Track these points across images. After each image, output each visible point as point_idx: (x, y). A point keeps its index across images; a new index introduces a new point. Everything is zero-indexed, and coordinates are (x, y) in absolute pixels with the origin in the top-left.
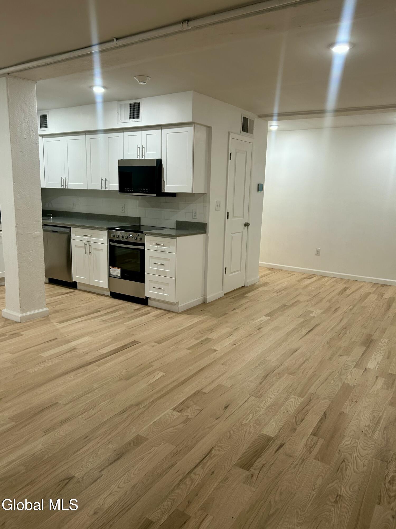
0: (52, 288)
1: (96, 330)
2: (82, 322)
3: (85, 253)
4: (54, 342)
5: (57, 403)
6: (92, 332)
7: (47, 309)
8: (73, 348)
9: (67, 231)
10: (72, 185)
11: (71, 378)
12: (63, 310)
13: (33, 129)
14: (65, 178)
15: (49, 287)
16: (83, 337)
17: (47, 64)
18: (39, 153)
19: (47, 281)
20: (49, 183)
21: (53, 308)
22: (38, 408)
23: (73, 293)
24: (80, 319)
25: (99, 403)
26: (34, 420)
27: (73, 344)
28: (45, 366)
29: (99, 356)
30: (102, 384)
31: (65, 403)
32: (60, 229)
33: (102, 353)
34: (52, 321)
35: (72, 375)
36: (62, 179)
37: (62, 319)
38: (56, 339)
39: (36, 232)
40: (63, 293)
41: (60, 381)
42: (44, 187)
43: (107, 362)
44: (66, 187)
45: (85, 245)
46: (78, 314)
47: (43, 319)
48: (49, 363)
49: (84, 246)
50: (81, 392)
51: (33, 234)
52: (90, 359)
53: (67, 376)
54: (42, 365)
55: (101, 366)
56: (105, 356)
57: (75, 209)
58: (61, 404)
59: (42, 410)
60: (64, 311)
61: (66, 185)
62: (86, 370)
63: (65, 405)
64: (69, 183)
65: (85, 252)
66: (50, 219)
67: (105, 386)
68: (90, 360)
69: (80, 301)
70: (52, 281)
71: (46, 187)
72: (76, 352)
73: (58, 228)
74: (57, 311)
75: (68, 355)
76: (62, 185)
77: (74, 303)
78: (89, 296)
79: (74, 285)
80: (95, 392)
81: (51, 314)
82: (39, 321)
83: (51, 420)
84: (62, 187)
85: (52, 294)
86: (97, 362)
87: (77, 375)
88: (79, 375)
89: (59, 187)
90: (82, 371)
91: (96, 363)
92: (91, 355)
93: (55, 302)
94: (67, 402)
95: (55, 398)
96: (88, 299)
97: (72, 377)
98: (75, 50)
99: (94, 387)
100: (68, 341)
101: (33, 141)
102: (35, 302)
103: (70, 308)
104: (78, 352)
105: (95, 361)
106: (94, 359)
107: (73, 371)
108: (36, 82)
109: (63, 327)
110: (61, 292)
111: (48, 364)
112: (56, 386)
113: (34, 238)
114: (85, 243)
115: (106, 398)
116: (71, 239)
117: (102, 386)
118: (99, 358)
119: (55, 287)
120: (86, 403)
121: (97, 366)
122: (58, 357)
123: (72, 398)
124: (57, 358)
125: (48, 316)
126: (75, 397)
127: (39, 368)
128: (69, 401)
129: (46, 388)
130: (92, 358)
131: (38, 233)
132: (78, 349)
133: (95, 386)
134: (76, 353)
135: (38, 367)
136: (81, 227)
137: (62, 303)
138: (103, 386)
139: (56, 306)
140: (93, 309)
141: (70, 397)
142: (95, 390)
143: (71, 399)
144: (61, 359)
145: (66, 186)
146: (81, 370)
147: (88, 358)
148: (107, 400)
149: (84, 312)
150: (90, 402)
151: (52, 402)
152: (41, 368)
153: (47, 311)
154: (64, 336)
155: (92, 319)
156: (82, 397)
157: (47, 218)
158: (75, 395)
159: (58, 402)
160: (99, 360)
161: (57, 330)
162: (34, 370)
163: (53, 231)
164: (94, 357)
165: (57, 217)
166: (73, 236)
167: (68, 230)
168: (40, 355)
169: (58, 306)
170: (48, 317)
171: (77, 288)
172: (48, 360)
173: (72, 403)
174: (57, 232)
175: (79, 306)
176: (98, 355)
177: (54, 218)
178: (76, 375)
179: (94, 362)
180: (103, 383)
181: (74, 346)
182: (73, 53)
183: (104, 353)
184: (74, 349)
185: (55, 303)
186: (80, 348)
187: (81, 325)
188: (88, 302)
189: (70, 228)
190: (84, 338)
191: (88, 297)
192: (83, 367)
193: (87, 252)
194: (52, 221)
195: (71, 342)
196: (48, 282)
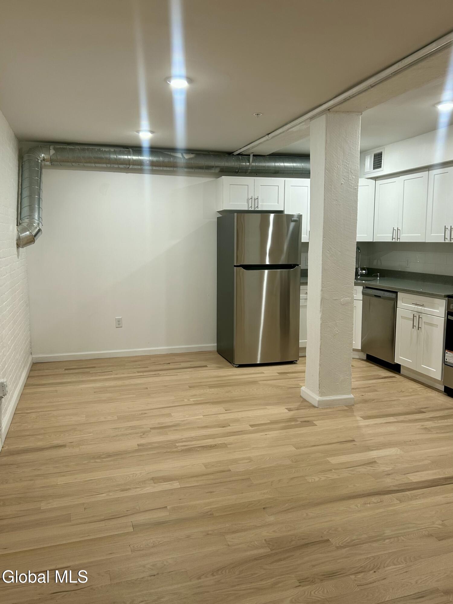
0: (368, 367)
1: (410, 441)
2: (394, 424)
3: (413, 328)
4: (349, 445)
5: (328, 540)
6: (405, 442)
7: (352, 396)
8: (371, 461)
9: (392, 297)
10: (405, 237)
11: (357, 506)
12: (373, 401)
13: (353, 171)
14: (398, 228)
15: (364, 366)
16: (390, 447)
17: (370, 87)
18: (357, 199)
19: (365, 357)
20: (378, 235)
21: (362, 395)
22: (303, 539)
23: (394, 379)
24: (391, 419)
25: (386, 565)
26: (293, 555)
27: (374, 454)
28: (330, 478)
29: (406, 483)
30: (398, 532)
31: (338, 545)
32: (384, 294)
33: (411, 480)
34: (355, 414)
35: (359, 502)
36: (394, 230)
37: (370, 413)
38: (354, 440)
39: (345, 297)
40: (380, 377)
41: (342, 506)
42: (372, 241)
43: (415, 497)
44: (397, 240)
45: (414, 316)
46: (391, 410)
47: (346, 408)
48: (335, 474)
49: (412, 318)
50: (365, 536)
51: (342, 300)
52: (391, 484)
53: (351, 501)
54: (326, 476)
55: (403, 502)
56: (413, 487)
57: (408, 267)
58: (332, 544)
59: (306, 545)
60: (375, 402)
61: (399, 237)
62: (380, 502)
63: (338, 548)
64: (402, 234)
65: (413, 326)
66: (375, 280)
67: (402, 537)
68: (391, 486)
69: (399, 392)
70: (371, 359)
71: (374, 241)
72: (374, 468)
73: (382, 292)
74: (365, 401)
75: (362, 470)
76: (394, 237)
77: (392, 393)
78: (414, 387)
79: (396, 368)
80: (384, 543)
81: (357, 404)
82: (339, 410)
83: (313, 566)
84: (393, 240)
85: (366, 376)
86: (400, 494)
87: (366, 506)
88: (368, 505)
89: (390, 240)
90: (375, 501)
91: (398, 494)
92: (394, 479)
93: (368, 387)
94: (342, 544)
95: (328, 532)
96: (411, 390)
97: (359, 505)
98: (404, 58)
99: (386, 535)
100: (369, 449)
101: (352, 186)
102: (338, 385)
103: (383, 400)
104: (377, 468)
105: (398, 490)
106: (396, 486)
107: (362, 497)
108: (362, 114)
109: (367, 426)
110: (378, 375)
111: (333, 475)
112: (335, 513)
113: (343, 305)
114: (414, 315)
115: (399, 561)
116: (397, 307)
117: (397, 537)
118: (403, 488)
119: (372, 367)
120: (366, 557)
121: (397, 499)
122: (349, 469)
123: (349, 541)
124: (347, 469)
125: (353, 405)
126: (354, 540)
127: (320, 479)
128: (345, 544)
129: (320, 512)
130: (394, 484)
131: (348, 299)
132: (378, 463)
133: (388, 532)
134: (373, 470)
135: (320, 477)
136: (410, 292)
137: (376, 391)
138: (399, 538)
139: (366, 393)
140: (414, 407)
141: (348, 538)
142: (385, 539)
143: (347, 542)
144: (353, 473)
145: (397, 238)
146: (374, 499)
147: (389, 482)
148: (400, 564)
149: (401, 409)
150: (373, 557)
151: (322, 537)
152: (323, 478)
153: (351, 398)
154: (365, 440)
155: (409, 422)
156: (363, 544)
157: (372, 278)
158: (354, 537)
159: (330, 540)
160: (404, 492)
161: (359, 427)
162: (314, 479)
163: (376, 296)
164: (397, 483)
165: (386, 278)
166: (400, 303)
167: (394, 295)
168: (327, 459)
169: (369, 394)
170: (353, 407)
171: (400, 372)
172: (335, 469)
173: (347, 549)
174: (379, 297)
175: (397, 398)
176: (403, 483)
177: (381, 278)
178: (365, 504)
179: (394, 491)
180: (400, 532)
181: (373, 457)
182: (402, 62)
183: (414, 481)
184: (372, 463)
185: (366, 389)
186: (381, 463)
187: (392, 428)
188: (410, 394)
189: (396, 293)
190: (391, 449)
191: (412, 388)
192: (377, 494)
193: (415, 326)
194: (378, 283)
195: (372, 450)
196: (366, 359)
